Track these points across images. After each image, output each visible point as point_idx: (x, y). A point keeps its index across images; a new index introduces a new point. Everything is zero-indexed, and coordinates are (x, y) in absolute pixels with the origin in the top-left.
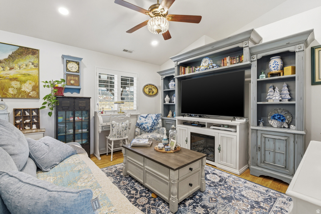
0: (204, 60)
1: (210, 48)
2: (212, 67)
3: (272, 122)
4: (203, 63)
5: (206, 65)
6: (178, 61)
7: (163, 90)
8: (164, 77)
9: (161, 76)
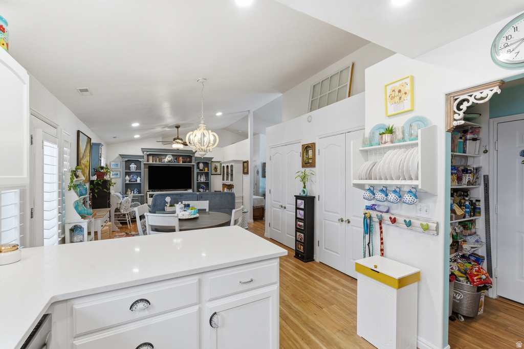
0: (168, 156)
2: (174, 161)
3: (201, 190)
4: (168, 158)
5: (170, 159)
6: (147, 151)
7: (125, 171)
8: (126, 159)
9: (122, 158)
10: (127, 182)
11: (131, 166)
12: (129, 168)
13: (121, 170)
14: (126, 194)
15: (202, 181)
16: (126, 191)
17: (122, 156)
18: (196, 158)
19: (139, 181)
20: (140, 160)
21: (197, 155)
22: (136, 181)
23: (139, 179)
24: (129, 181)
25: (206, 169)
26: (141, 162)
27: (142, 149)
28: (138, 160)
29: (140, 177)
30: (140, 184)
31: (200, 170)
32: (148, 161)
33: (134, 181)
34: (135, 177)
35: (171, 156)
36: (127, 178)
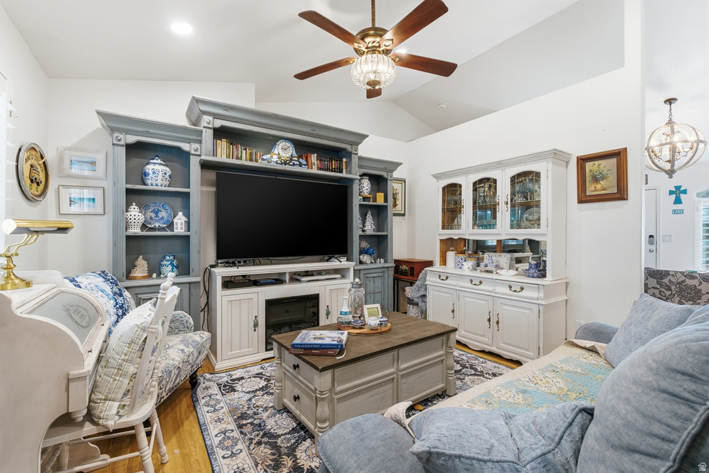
0: (281, 144)
1: (308, 130)
2: (298, 163)
3: (365, 257)
4: (280, 150)
5: (286, 155)
6: (216, 116)
7: (123, 186)
8: (132, 139)
9: (113, 130)
10: (136, 230)
11: (149, 168)
12: (143, 177)
13: (108, 185)
14: (128, 277)
15: (368, 233)
16: (131, 266)
17: (113, 122)
18: (360, 158)
19: (179, 228)
20: (185, 147)
21: (364, 150)
22: (171, 226)
23: (180, 220)
24: (144, 227)
25: (380, 197)
26: (188, 154)
27: (197, 101)
28: (179, 149)
29: (187, 215)
30: (188, 237)
31: (365, 199)
32: (215, 154)
33: (161, 229)
34: (163, 214)
35: (288, 144)
36: (135, 213)
